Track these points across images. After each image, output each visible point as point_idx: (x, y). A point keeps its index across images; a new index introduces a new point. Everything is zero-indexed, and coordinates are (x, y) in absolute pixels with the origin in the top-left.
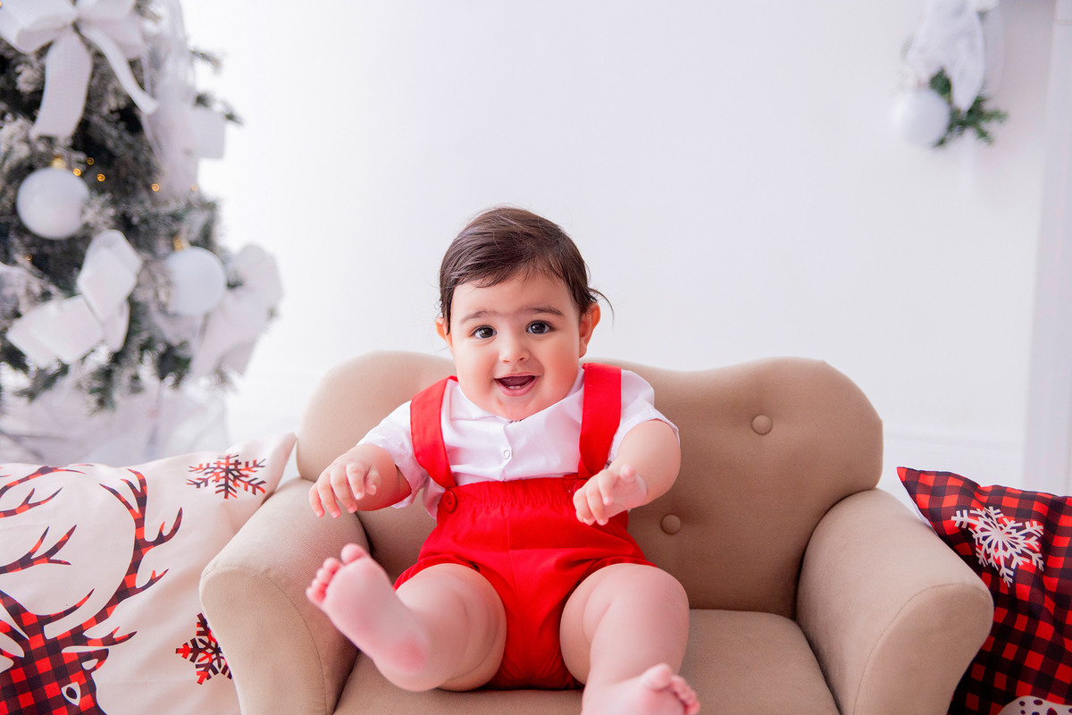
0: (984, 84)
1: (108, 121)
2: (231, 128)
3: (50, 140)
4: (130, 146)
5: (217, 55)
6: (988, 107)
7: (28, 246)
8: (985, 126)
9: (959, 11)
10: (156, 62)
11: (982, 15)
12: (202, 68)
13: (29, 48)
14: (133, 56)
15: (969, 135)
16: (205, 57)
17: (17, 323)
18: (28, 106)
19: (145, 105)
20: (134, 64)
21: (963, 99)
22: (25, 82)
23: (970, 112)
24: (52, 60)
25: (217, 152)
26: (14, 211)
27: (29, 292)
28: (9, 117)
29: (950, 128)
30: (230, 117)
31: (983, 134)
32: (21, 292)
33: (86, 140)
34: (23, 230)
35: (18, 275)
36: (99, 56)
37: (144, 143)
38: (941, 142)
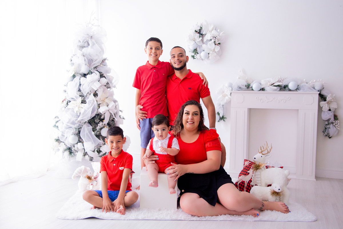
0: (223, 114)
1: (111, 121)
2: (124, 120)
3: (105, 124)
4: (113, 124)
5: (122, 110)
6: (224, 117)
7: (102, 138)
8: (224, 119)
9: (220, 105)
10: (117, 113)
11: (223, 105)
12: (120, 112)
13: (103, 114)
14: (114, 113)
15: (222, 120)
16: (120, 111)
17: (101, 147)
18: (102, 120)
19: (116, 119)
20: (114, 114)
21: (221, 116)
22: (102, 118)
23: (222, 117)
24: (106, 115)
25: (122, 123)
26: (100, 134)
27: (103, 144)
28: (100, 122)
29: (220, 119)
30: (124, 118)
31: (224, 120)
32: (102, 144)
33: (108, 124)
34: (101, 136)
35: (101, 141)
36: (111, 113)
37: (115, 124)
38: (219, 121)
